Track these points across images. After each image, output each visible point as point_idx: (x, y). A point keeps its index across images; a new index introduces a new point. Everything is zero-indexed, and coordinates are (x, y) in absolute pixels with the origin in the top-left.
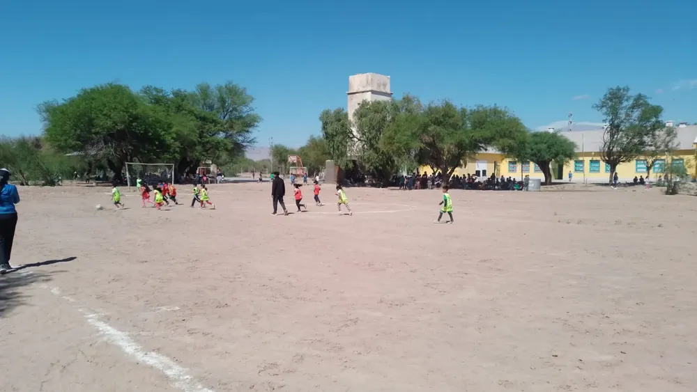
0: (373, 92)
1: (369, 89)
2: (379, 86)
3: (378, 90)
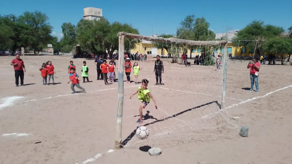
0: (92, 16)
1: (90, 14)
2: (96, 13)
3: (95, 15)
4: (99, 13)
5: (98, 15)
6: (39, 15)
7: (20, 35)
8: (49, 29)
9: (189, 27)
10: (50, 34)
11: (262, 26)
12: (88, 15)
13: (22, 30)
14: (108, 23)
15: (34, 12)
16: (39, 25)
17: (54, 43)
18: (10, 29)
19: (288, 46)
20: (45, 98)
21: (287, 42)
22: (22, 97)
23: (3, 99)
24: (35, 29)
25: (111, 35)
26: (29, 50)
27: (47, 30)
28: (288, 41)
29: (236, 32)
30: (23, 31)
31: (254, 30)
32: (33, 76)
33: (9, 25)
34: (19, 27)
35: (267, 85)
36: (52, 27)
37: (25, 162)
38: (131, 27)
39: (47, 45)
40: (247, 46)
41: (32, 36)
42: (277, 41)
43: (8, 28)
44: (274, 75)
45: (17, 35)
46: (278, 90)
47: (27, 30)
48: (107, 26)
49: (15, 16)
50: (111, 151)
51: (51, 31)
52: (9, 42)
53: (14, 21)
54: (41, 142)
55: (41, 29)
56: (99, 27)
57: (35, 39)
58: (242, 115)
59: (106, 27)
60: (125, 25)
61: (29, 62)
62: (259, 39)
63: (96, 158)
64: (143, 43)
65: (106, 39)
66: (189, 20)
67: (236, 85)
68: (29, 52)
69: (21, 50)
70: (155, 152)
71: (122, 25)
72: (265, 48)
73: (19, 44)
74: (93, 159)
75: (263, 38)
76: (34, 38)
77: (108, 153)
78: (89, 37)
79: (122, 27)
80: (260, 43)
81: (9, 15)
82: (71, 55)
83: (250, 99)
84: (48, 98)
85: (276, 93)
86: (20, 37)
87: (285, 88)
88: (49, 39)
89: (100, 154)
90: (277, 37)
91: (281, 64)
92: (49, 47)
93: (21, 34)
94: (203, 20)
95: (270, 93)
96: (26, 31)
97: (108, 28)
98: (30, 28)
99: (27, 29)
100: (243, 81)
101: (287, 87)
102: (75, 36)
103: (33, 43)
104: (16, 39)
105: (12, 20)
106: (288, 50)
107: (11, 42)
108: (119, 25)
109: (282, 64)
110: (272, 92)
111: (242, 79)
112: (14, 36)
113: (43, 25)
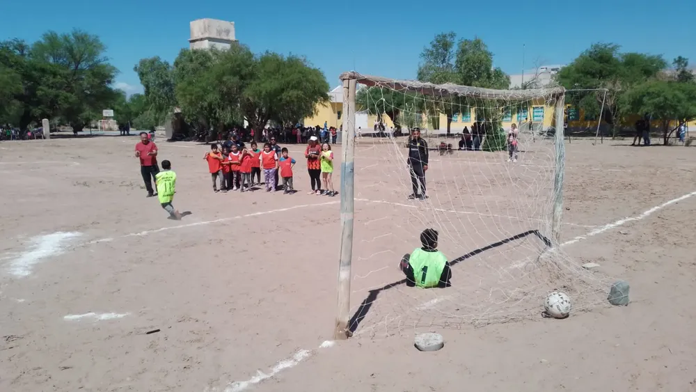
0: (210, 39)
2: (219, 32)
3: (218, 37)
4: (228, 32)
5: (225, 38)
6: (81, 39)
7: (38, 90)
8: (107, 73)
9: (443, 61)
10: (110, 86)
11: (615, 56)
12: (201, 36)
13: (43, 77)
14: (250, 55)
15: (70, 34)
16: (83, 65)
17: (117, 107)
18: (13, 74)
19: (679, 101)
20: (132, 234)
21: (677, 92)
22: (77, 234)
23: (33, 239)
24: (74, 75)
25: (259, 84)
26: (59, 126)
27: (103, 75)
28: (679, 90)
29: (553, 70)
30: (44, 79)
31: (598, 66)
32: (85, 184)
33: (11, 66)
34: (35, 70)
35: (642, 191)
36: (114, 68)
37: (139, 373)
38: (305, 64)
39: (102, 113)
40: (581, 103)
41: (67, 92)
42: (651, 90)
43: (8, 73)
44: (652, 170)
45: (32, 90)
46: (669, 202)
47: (54, 77)
48: (248, 62)
49: (24, 44)
50: (327, 344)
51: (112, 77)
52: (13, 107)
53: (23, 55)
54: (159, 330)
55: (90, 73)
56: (229, 65)
57: (73, 98)
58: (601, 259)
59: (247, 66)
60: (290, 60)
61: (66, 154)
62: (610, 85)
63: (299, 360)
64: (334, 101)
65: (248, 94)
66: (443, 45)
67: (569, 193)
68: (59, 131)
69: (41, 125)
70: (430, 342)
71: (285, 59)
72: (625, 108)
73: (37, 111)
74: (292, 361)
75: (618, 83)
76: (71, 97)
77: (322, 348)
78: (205, 91)
79: (284, 63)
80: (611, 96)
81: (9, 40)
82: (162, 134)
83: (610, 223)
84: (139, 234)
85: (667, 208)
86: (39, 93)
87: (684, 197)
88: (106, 97)
89: (305, 351)
90: (651, 81)
91: (663, 143)
92: (107, 118)
93: (40, 87)
94: (477, 44)
95: (653, 210)
96: (51, 80)
97: (251, 68)
98: (61, 71)
99: (55, 75)
100: (583, 185)
101: (688, 196)
102: (171, 90)
103: (68, 108)
104: (29, 98)
105: (18, 52)
106: (678, 110)
107: (15, 108)
108: (278, 60)
109: (666, 144)
110: (656, 208)
111: (581, 181)
112: (23, 91)
113: (91, 63)
